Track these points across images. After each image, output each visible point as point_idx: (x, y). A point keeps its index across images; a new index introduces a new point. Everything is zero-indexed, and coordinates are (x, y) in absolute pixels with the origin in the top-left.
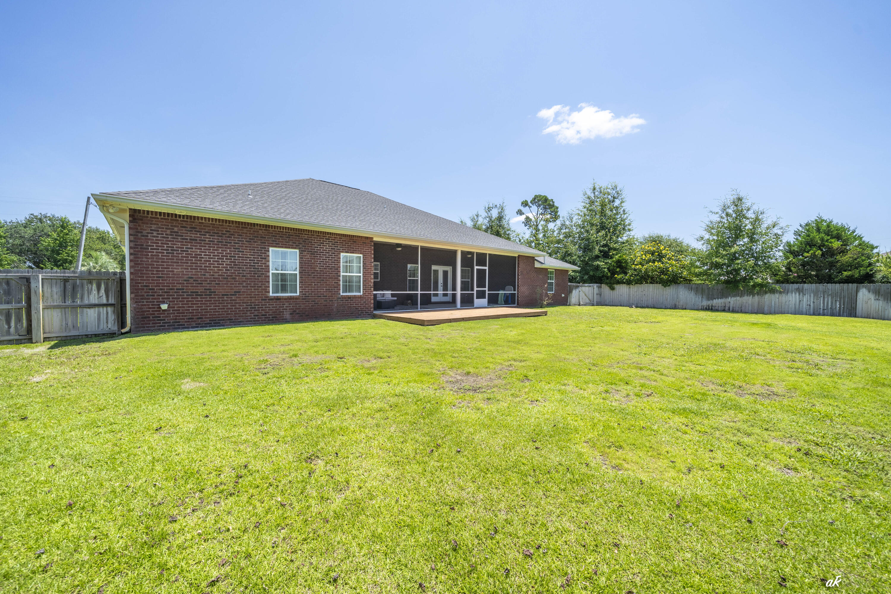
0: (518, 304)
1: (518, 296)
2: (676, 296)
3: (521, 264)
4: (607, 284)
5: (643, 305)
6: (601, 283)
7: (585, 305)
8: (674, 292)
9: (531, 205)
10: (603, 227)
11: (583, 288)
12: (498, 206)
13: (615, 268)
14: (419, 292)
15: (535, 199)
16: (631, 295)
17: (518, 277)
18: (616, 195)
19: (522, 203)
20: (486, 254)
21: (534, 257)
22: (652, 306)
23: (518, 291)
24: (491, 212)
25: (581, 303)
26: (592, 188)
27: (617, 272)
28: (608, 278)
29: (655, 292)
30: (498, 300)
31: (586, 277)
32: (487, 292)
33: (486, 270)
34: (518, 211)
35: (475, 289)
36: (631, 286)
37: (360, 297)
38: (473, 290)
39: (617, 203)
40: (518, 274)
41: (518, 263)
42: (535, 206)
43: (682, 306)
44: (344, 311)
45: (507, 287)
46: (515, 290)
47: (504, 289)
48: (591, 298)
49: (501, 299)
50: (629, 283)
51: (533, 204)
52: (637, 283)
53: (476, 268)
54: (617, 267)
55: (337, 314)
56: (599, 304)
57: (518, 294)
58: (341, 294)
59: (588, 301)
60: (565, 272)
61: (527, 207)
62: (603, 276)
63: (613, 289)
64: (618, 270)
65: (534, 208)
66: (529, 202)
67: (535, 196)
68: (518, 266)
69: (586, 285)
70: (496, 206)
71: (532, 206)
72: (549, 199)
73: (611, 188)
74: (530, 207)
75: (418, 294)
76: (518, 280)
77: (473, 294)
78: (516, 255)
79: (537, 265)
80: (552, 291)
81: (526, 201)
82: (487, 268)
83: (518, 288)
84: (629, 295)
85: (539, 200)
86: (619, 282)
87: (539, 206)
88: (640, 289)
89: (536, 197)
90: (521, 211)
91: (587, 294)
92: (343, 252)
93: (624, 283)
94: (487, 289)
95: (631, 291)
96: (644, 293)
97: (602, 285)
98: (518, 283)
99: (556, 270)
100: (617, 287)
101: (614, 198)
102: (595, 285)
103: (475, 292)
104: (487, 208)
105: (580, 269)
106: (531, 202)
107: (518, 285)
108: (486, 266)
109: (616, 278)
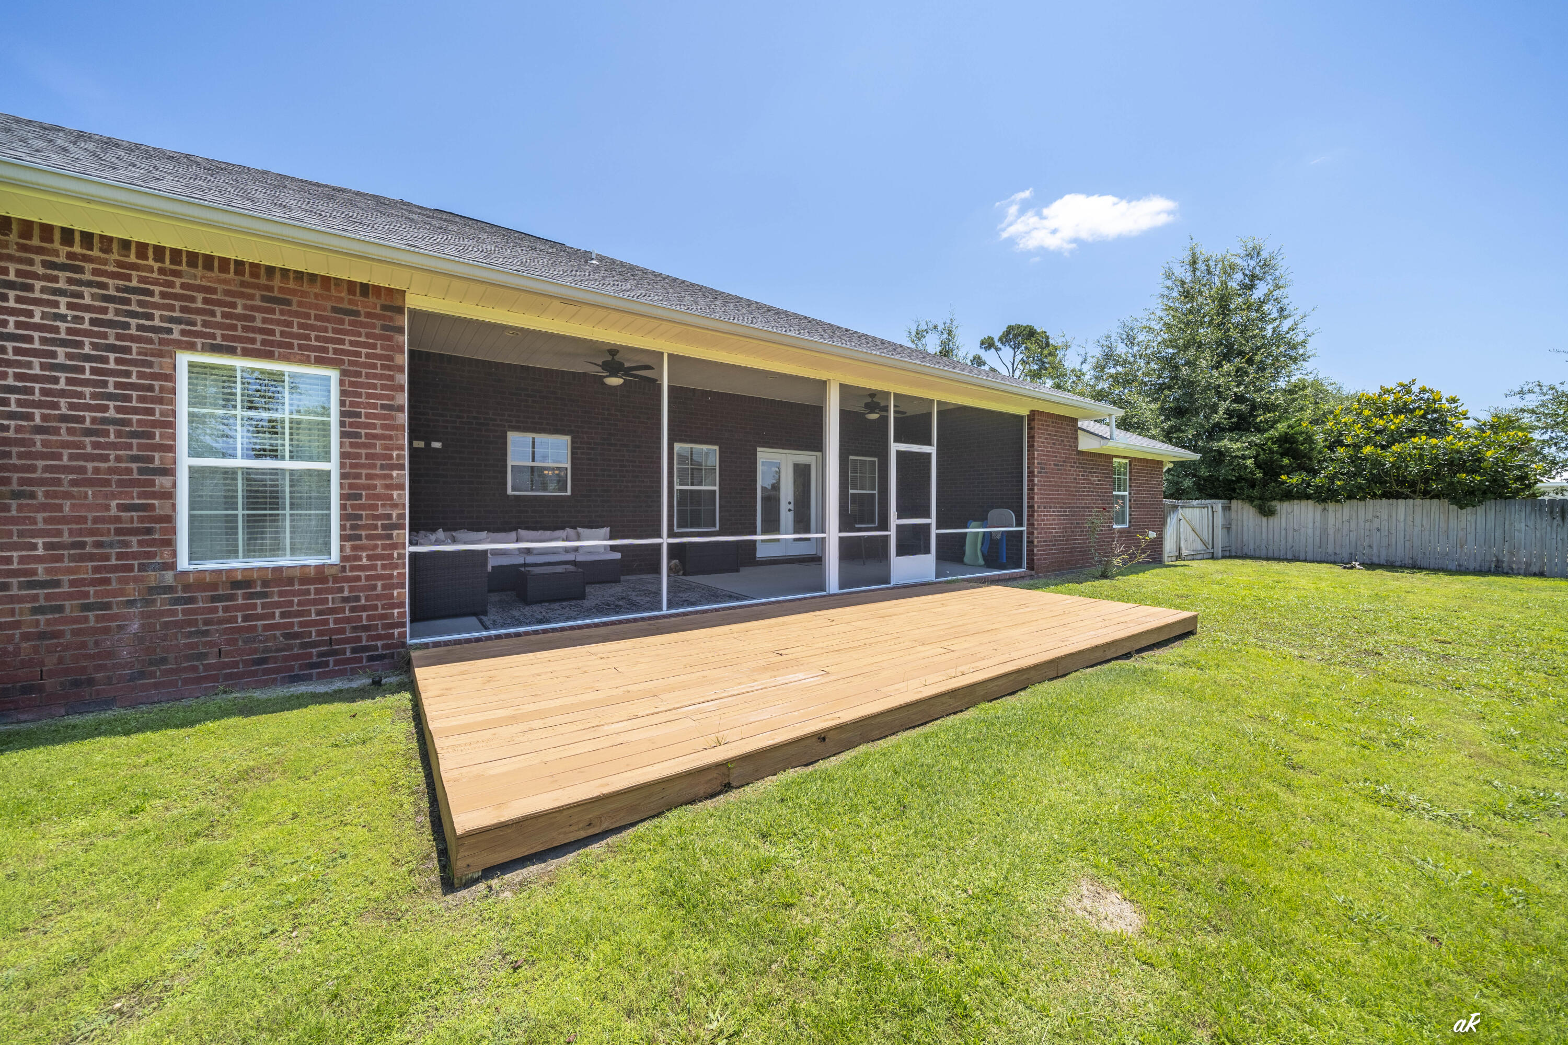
0: (1031, 567)
1: (1030, 542)
2: (1499, 533)
3: (1039, 440)
4: (1250, 499)
5: (1376, 560)
6: (1230, 499)
7: (1193, 557)
8: (1490, 524)
9: (999, 345)
10: (1228, 352)
11: (1188, 512)
12: (941, 327)
13: (1276, 457)
14: (665, 541)
15: (1008, 333)
16: (1331, 532)
17: (1031, 481)
18: (1258, 271)
19: (982, 343)
20: (932, 401)
21: (1075, 420)
22: (1408, 561)
23: (1030, 525)
24: (923, 341)
25: (1185, 552)
26: (1187, 260)
27: (1282, 467)
28: (1252, 484)
29: (1418, 521)
30: (963, 554)
31: (1188, 483)
32: (934, 532)
33: (929, 455)
34: (974, 358)
35: (894, 521)
36: (1331, 506)
37: (320, 575)
38: (884, 525)
39: (1261, 290)
40: (1031, 473)
41: (1031, 437)
42: (1008, 347)
43: (1528, 564)
44: (202, 656)
45: (994, 514)
46: (1020, 524)
47: (983, 520)
48: (1206, 536)
49: (971, 550)
50: (1325, 496)
51: (1003, 344)
52: (1350, 497)
53: (895, 447)
54: (1283, 455)
55: (142, 675)
56: (1230, 554)
57: (1030, 534)
58: (183, 563)
59: (1199, 546)
60: (1150, 466)
61: (993, 350)
62: (1240, 479)
63: (1267, 512)
64: (1286, 461)
65: (1007, 352)
66: (996, 340)
67: (1009, 327)
68: (1031, 446)
69: (1195, 503)
70: (936, 327)
71: (1002, 347)
72: (1038, 331)
73: (1243, 253)
74: (997, 349)
75: (659, 546)
76: (1031, 489)
77: (887, 538)
78: (1024, 412)
79: (1086, 444)
80: (1123, 523)
81: (989, 338)
82: (932, 450)
83: (1031, 516)
84: (1324, 531)
85: (1015, 336)
86: (1289, 495)
87: (1015, 347)
88: (1361, 513)
89: (1010, 329)
90: (979, 358)
91: (1197, 527)
92: (191, 347)
93: (1308, 497)
94: (932, 521)
95: (1331, 521)
96: (1376, 524)
97: (1234, 502)
98: (1031, 498)
99: (1132, 460)
100: (1283, 508)
101: (1253, 277)
102: (1219, 504)
103: (893, 533)
104: (914, 333)
105: (1197, 457)
106: (1000, 340)
107: (1031, 507)
108: (929, 443)
109: (1284, 483)
